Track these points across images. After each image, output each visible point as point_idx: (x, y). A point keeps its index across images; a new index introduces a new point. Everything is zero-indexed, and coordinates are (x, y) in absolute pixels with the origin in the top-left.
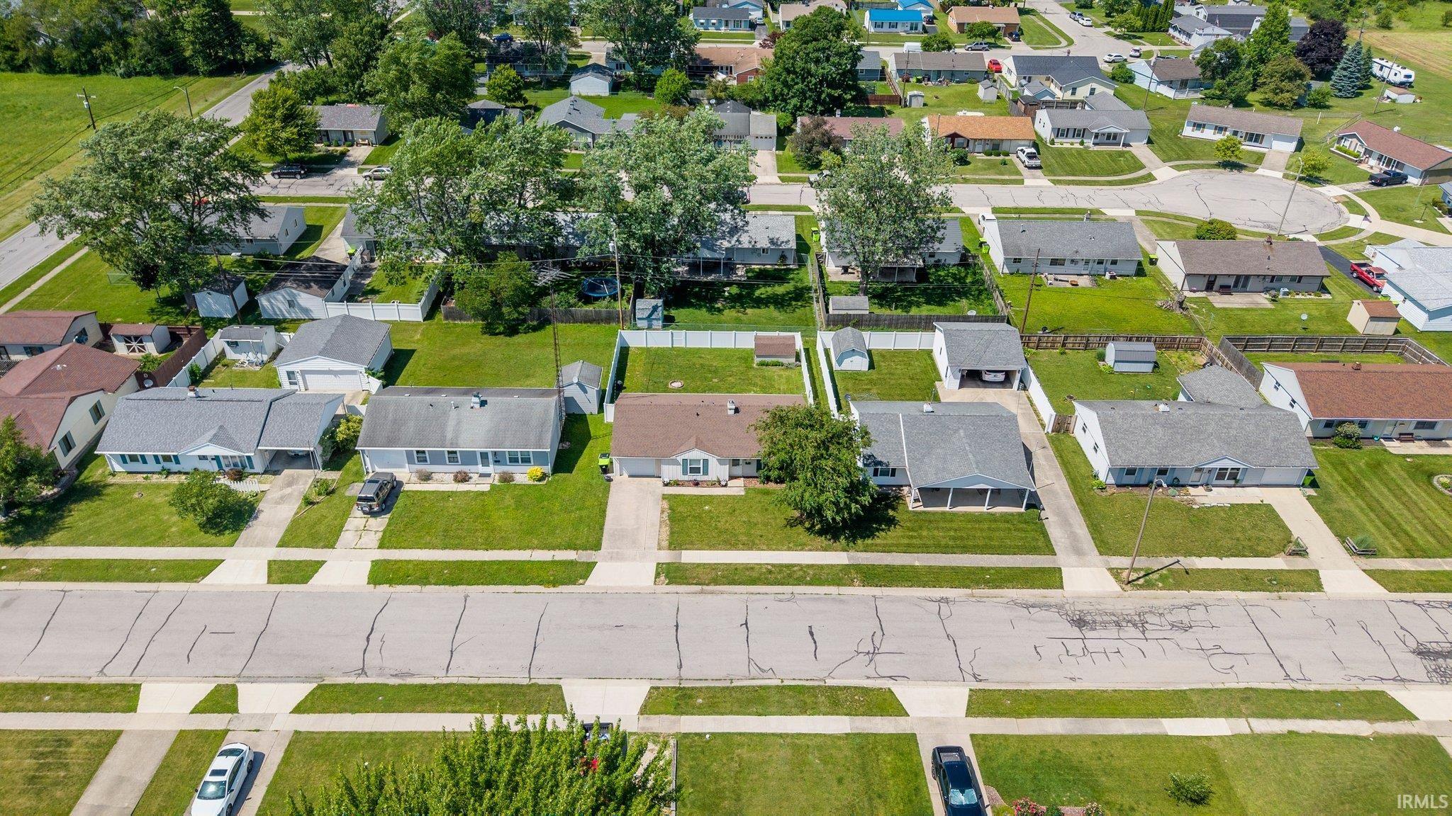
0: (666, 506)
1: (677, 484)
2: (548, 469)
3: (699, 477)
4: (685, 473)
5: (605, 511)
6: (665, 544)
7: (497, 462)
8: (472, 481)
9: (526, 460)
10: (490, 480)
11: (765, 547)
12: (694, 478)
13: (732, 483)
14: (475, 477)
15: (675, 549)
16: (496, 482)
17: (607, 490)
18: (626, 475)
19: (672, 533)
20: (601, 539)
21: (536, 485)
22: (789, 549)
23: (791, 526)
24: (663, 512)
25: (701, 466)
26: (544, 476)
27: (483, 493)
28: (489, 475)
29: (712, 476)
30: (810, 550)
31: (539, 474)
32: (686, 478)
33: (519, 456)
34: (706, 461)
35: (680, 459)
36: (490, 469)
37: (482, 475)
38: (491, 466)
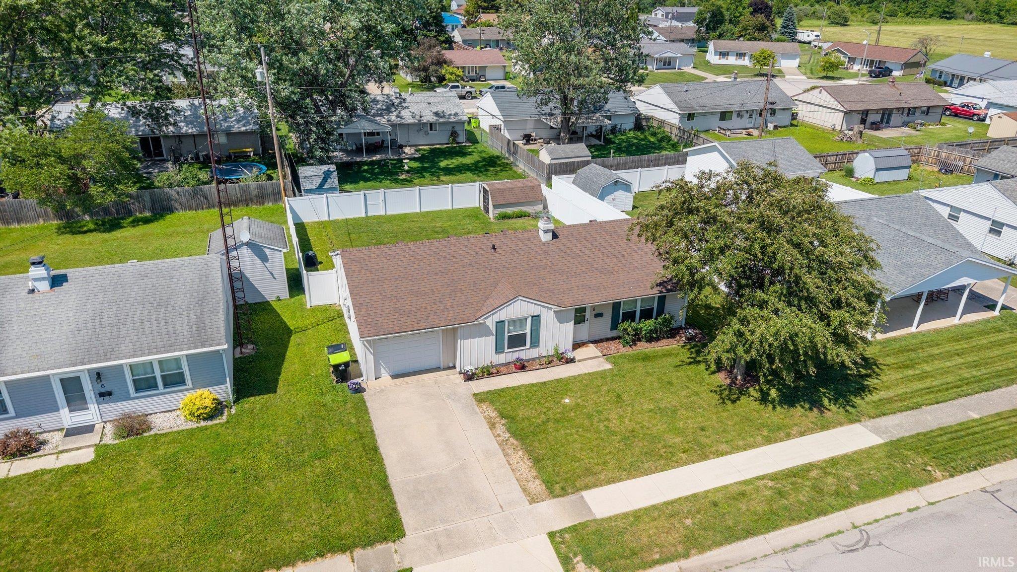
0: (493, 414)
1: (488, 372)
2: (225, 391)
3: (525, 353)
4: (499, 350)
5: (375, 449)
6: (537, 486)
7: (104, 395)
8: (47, 449)
9: (174, 380)
10: (93, 438)
11: (724, 447)
12: (516, 356)
13: (580, 353)
14: (55, 439)
15: (564, 492)
16: (109, 440)
17: (362, 409)
18: (386, 377)
19: (537, 461)
20: (395, 510)
21: (206, 428)
22: (769, 441)
23: (733, 402)
24: (492, 426)
25: (528, 331)
26: (218, 409)
27: (77, 470)
28: (89, 429)
29: (546, 348)
30: (802, 434)
31: (208, 403)
32: (502, 359)
33: (158, 374)
34: (536, 319)
35: (491, 323)
36: (92, 414)
37: (71, 433)
38: (93, 407)
